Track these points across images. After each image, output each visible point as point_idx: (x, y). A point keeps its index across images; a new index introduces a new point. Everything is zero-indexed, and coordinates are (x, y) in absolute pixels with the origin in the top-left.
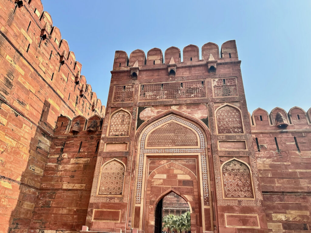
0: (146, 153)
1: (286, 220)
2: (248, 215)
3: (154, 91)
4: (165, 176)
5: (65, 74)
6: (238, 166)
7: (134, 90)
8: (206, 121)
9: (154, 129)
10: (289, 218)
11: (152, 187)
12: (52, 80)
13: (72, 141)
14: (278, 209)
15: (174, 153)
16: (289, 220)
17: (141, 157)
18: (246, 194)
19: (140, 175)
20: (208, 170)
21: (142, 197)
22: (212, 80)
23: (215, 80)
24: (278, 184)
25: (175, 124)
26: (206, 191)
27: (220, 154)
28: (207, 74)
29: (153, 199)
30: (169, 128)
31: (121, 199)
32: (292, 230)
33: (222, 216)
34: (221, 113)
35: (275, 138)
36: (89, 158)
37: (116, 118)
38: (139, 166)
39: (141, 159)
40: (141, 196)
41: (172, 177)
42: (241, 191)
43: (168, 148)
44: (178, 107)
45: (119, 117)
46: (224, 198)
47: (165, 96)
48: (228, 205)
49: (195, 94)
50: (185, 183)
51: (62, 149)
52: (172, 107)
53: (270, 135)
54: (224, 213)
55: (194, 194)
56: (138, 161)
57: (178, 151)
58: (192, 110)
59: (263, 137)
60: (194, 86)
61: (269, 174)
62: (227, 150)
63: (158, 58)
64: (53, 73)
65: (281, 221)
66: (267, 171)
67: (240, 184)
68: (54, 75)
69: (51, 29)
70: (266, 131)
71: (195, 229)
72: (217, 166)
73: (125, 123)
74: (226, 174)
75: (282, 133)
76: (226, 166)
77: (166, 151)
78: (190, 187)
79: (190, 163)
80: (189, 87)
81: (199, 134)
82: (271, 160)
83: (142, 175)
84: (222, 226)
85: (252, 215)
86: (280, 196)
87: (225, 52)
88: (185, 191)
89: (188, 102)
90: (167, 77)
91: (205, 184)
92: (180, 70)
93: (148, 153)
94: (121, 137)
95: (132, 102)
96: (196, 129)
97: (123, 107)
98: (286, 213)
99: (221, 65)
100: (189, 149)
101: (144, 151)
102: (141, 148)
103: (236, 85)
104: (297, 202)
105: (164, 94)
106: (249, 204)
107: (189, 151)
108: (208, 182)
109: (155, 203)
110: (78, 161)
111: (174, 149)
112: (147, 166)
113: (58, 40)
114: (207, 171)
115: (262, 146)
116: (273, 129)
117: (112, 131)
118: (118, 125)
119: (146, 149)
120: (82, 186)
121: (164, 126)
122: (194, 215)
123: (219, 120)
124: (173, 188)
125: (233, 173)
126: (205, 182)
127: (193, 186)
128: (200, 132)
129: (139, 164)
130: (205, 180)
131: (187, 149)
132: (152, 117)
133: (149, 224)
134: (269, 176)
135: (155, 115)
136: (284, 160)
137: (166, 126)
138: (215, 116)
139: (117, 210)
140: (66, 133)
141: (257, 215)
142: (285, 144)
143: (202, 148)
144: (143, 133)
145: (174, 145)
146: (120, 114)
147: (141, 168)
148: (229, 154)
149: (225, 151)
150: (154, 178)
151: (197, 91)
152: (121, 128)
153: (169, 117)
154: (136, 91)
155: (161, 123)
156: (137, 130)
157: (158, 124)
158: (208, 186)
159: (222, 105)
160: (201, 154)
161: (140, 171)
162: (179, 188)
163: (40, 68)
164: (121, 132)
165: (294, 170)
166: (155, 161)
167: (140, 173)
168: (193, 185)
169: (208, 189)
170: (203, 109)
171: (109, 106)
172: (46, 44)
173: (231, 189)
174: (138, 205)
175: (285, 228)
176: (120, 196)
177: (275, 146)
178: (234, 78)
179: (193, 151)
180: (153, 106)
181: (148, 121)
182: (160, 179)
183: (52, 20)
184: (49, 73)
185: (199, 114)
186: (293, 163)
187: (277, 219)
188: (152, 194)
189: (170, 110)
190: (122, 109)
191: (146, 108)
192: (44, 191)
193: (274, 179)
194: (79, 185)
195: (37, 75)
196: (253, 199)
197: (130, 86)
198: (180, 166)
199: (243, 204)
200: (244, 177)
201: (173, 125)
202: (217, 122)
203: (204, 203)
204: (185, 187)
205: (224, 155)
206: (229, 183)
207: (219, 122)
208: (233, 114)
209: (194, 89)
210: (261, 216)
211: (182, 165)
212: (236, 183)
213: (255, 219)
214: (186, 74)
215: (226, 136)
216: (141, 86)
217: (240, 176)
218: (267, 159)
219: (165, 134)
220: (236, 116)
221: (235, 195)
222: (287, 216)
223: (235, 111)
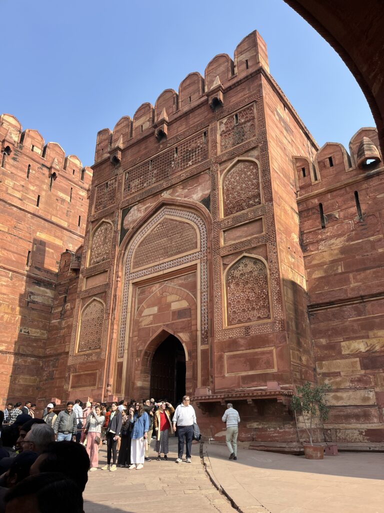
0: (131, 279)
1: (367, 351)
2: (260, 350)
3: (141, 176)
4: (155, 310)
5: (64, 191)
6: (251, 266)
7: (117, 183)
8: (207, 201)
9: (142, 238)
10: (373, 346)
11: (139, 330)
12: (38, 205)
14: (353, 331)
15: (166, 269)
16: (373, 350)
18: (261, 314)
19: (124, 315)
20: (209, 284)
21: (126, 346)
22: (218, 123)
23: (223, 121)
24: (354, 284)
25: (169, 221)
26: (205, 321)
27: (223, 253)
28: (211, 115)
29: (140, 348)
30: (161, 230)
31: (99, 354)
32: (379, 368)
33: (221, 357)
34: (231, 178)
35: (356, 193)
37: (98, 237)
38: (123, 301)
40: (124, 347)
41: (164, 307)
42: (253, 309)
43: (158, 263)
44: (169, 191)
45: (101, 234)
46: (225, 327)
47: (154, 179)
48: (230, 338)
49: (194, 159)
50: (180, 313)
51: (66, 297)
52: (162, 195)
53: (346, 190)
54: (223, 353)
55: (191, 329)
57: (170, 265)
58: (190, 189)
59: (333, 199)
60: (193, 145)
61: (340, 267)
62: (234, 242)
63: (146, 119)
64: (39, 196)
65: (358, 353)
66: (335, 262)
67: (251, 298)
68: (40, 197)
69: (20, 135)
70: (338, 185)
71: (191, 385)
72: (217, 275)
73: (107, 240)
74: (232, 286)
75: (369, 177)
76: (233, 271)
77: (156, 269)
78: (186, 319)
79: (190, 280)
80: (185, 150)
81: (199, 228)
82: (345, 239)
83: (126, 315)
84: (220, 375)
85: (265, 349)
86: (358, 305)
87: (240, 61)
88: (180, 327)
89: (183, 178)
90: (157, 145)
91: (204, 310)
92: (174, 125)
93: (134, 279)
94: (102, 263)
95: (115, 204)
96: (195, 220)
97: (105, 217)
98: (368, 337)
99: (231, 89)
100: (185, 256)
101: (129, 277)
102: (125, 274)
103: (254, 118)
105: (152, 176)
106: (261, 331)
107: (185, 260)
108: (207, 305)
109: (143, 353)
111: (165, 263)
112: (134, 299)
113: (38, 147)
114: (207, 287)
115: (330, 216)
116: (351, 177)
117: (93, 258)
118: (100, 246)
119: (132, 273)
121: (155, 230)
122: (191, 363)
123: (227, 193)
124: (164, 325)
125: (242, 281)
126: (204, 306)
127: (191, 317)
128: (201, 224)
129: (123, 298)
130: (204, 302)
131: (183, 257)
132: (138, 220)
133: (135, 386)
134: (340, 271)
135: (142, 215)
136: (369, 233)
137: (158, 229)
138: (221, 187)
139: (95, 371)
140: (68, 275)
141: (273, 348)
142: (374, 198)
143: (202, 249)
144: (129, 249)
145: (166, 257)
146: (102, 228)
148: (236, 248)
149: (230, 245)
150: (142, 315)
151: (197, 152)
152: (103, 250)
153: (161, 212)
154: (120, 184)
155: (151, 226)
156: (120, 247)
157: (147, 228)
158: (207, 312)
159: (230, 164)
160: (201, 261)
161: (125, 309)
162: (172, 324)
163: (11, 195)
164: (103, 255)
166: (145, 289)
168: (191, 315)
169: (207, 316)
170: (204, 182)
171: (89, 220)
172: (14, 159)
173: (237, 310)
174: (121, 360)
175: (364, 366)
176: (98, 350)
178: (252, 106)
179: (190, 258)
180: (139, 202)
181: (133, 229)
182: (150, 315)
183: (18, 122)
184: (30, 197)
185: (199, 191)
187: (349, 351)
188: (139, 341)
189: (161, 199)
190: (103, 220)
191: (131, 208)
192: (48, 359)
193: (347, 274)
195: (7, 206)
196: (269, 321)
197: (113, 180)
198: (175, 288)
199: (253, 333)
200: (259, 284)
201: (166, 224)
202: (224, 198)
203: (201, 342)
204: (180, 320)
205: (228, 254)
206: (236, 299)
207: (228, 196)
208: (249, 173)
209: (193, 151)
210: (280, 348)
211: (178, 286)
212: (246, 297)
213: (268, 355)
214: (181, 129)
215: (234, 218)
216: (126, 175)
217: (253, 284)
218: (337, 239)
219: (155, 242)
220: (252, 177)
221: (243, 319)
222: (369, 342)
223: (252, 167)
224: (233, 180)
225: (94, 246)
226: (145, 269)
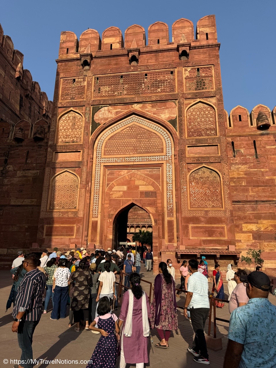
0: (103, 163)
1: (257, 230)
2: (215, 225)
3: (112, 85)
4: (125, 188)
6: (207, 173)
7: (86, 83)
8: (173, 122)
10: (260, 228)
11: (110, 200)
13: (17, 150)
14: (250, 219)
15: (135, 162)
16: (260, 230)
17: (97, 168)
18: (215, 204)
19: (97, 188)
20: (174, 179)
21: (100, 210)
22: (184, 68)
23: (188, 69)
24: (252, 194)
25: (138, 127)
26: (170, 202)
27: (188, 161)
28: (177, 60)
29: (112, 213)
30: (130, 132)
31: (76, 213)
32: (263, 240)
33: (187, 227)
34: (193, 112)
35: (254, 141)
36: (38, 170)
37: (66, 121)
38: (95, 177)
39: (97, 170)
40: (98, 210)
41: (132, 188)
42: (209, 200)
43: (129, 156)
44: (140, 105)
45: (68, 120)
46: (189, 209)
47: (125, 92)
48: (193, 216)
49: (163, 89)
50: (147, 194)
51: (6, 160)
52: (133, 106)
53: (249, 138)
54: (188, 224)
55: (157, 205)
56: (94, 172)
57: (140, 159)
58: (158, 109)
59: (241, 141)
60: (162, 78)
61: (243, 182)
62: (197, 156)
63: (116, 40)
65: (252, 231)
66: (241, 179)
67: (208, 193)
70: (245, 134)
71: (157, 241)
72: (183, 175)
73: (76, 127)
74: (193, 183)
75: (262, 135)
76: (194, 174)
77: (127, 160)
78: (152, 199)
79: (154, 172)
80: (155, 79)
81: (165, 139)
82: (247, 166)
83: (99, 188)
84: (186, 238)
85: (220, 225)
86: (254, 205)
87: (202, 31)
88: (147, 203)
89: (154, 99)
90: (128, 65)
91: (170, 195)
92: (145, 56)
93: (105, 163)
94: (72, 144)
95: (85, 100)
96: (161, 133)
97: (73, 107)
98: (257, 223)
99: (196, 49)
100: (153, 156)
101: (101, 161)
102: (97, 157)
103: (212, 76)
104: (271, 211)
105: (123, 89)
106: (217, 215)
107: (153, 159)
108: (172, 192)
109: (114, 216)
110: (26, 173)
111: (135, 157)
112: (104, 177)
114: (172, 181)
115: (238, 151)
116: (253, 131)
117: (61, 138)
118: (68, 129)
119: (103, 158)
120: (33, 201)
121: (125, 131)
122: (157, 227)
123: (190, 121)
124: (134, 200)
125: (201, 182)
126: (170, 192)
128: (166, 136)
129: (95, 175)
130: (170, 190)
131: (151, 156)
132: (109, 119)
133: (107, 239)
134: (243, 184)
135: (113, 116)
136: (261, 167)
137: (127, 131)
138: (185, 115)
139: (72, 225)
140: (8, 141)
141: (225, 225)
142: (265, 147)
143: (168, 155)
144: (99, 139)
145: (136, 153)
146: (70, 115)
147: (97, 179)
148: (198, 160)
149: (194, 157)
150: (113, 190)
151: (165, 84)
152: (72, 133)
153: (130, 118)
154: (89, 85)
155: (121, 126)
156: (92, 135)
157: (117, 127)
158: (172, 197)
159: (194, 101)
160: (166, 162)
161: (97, 183)
162: (141, 200)
164: (72, 138)
165: (271, 177)
166: (114, 171)
167: (97, 186)
168: (156, 196)
169: (173, 200)
170: (171, 108)
171: (56, 105)
173: (197, 199)
174: (96, 219)
175: (254, 238)
176: (74, 210)
177: (253, 151)
178: (210, 67)
179: (158, 158)
180: (110, 105)
181: (104, 124)
182: (120, 191)
185: (166, 113)
186: (270, 170)
187: (247, 229)
188: (110, 208)
189: (132, 109)
190: (72, 109)
191: (102, 107)
193: (248, 187)
194: (29, 200)
196: (222, 209)
197: (81, 78)
198: (143, 176)
199: (210, 215)
200: (213, 186)
201: (135, 128)
202: (187, 124)
203: (168, 215)
204: (148, 198)
205: (192, 162)
206: (196, 193)
207: (190, 123)
208: (207, 112)
209: (161, 81)
210: (230, 226)
211: (145, 175)
212: (203, 192)
213: (222, 230)
214: (151, 62)
215: (196, 139)
216: (95, 79)
217: (209, 185)
218: (242, 165)
219: (126, 140)
220: (209, 116)
221: (201, 205)
222: (258, 226)
223: (209, 109)
224: (194, 113)
225: (61, 128)
226: (116, 158)
